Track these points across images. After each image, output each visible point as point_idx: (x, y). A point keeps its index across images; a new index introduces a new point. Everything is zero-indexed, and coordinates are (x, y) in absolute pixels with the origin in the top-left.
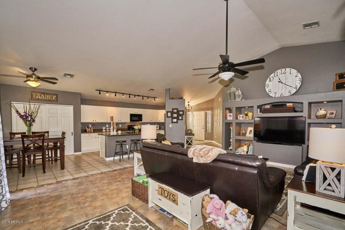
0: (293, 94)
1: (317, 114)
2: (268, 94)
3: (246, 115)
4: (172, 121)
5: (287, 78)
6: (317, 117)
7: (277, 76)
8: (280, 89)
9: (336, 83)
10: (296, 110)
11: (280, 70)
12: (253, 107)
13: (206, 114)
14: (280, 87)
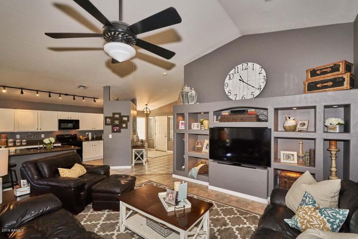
0: (257, 96)
1: (285, 125)
2: (227, 96)
3: (202, 123)
4: (112, 129)
5: (250, 76)
6: (286, 130)
7: (238, 72)
8: (242, 89)
9: (307, 83)
10: (260, 119)
11: (241, 65)
12: (208, 113)
13: (169, 119)
14: (242, 87)
